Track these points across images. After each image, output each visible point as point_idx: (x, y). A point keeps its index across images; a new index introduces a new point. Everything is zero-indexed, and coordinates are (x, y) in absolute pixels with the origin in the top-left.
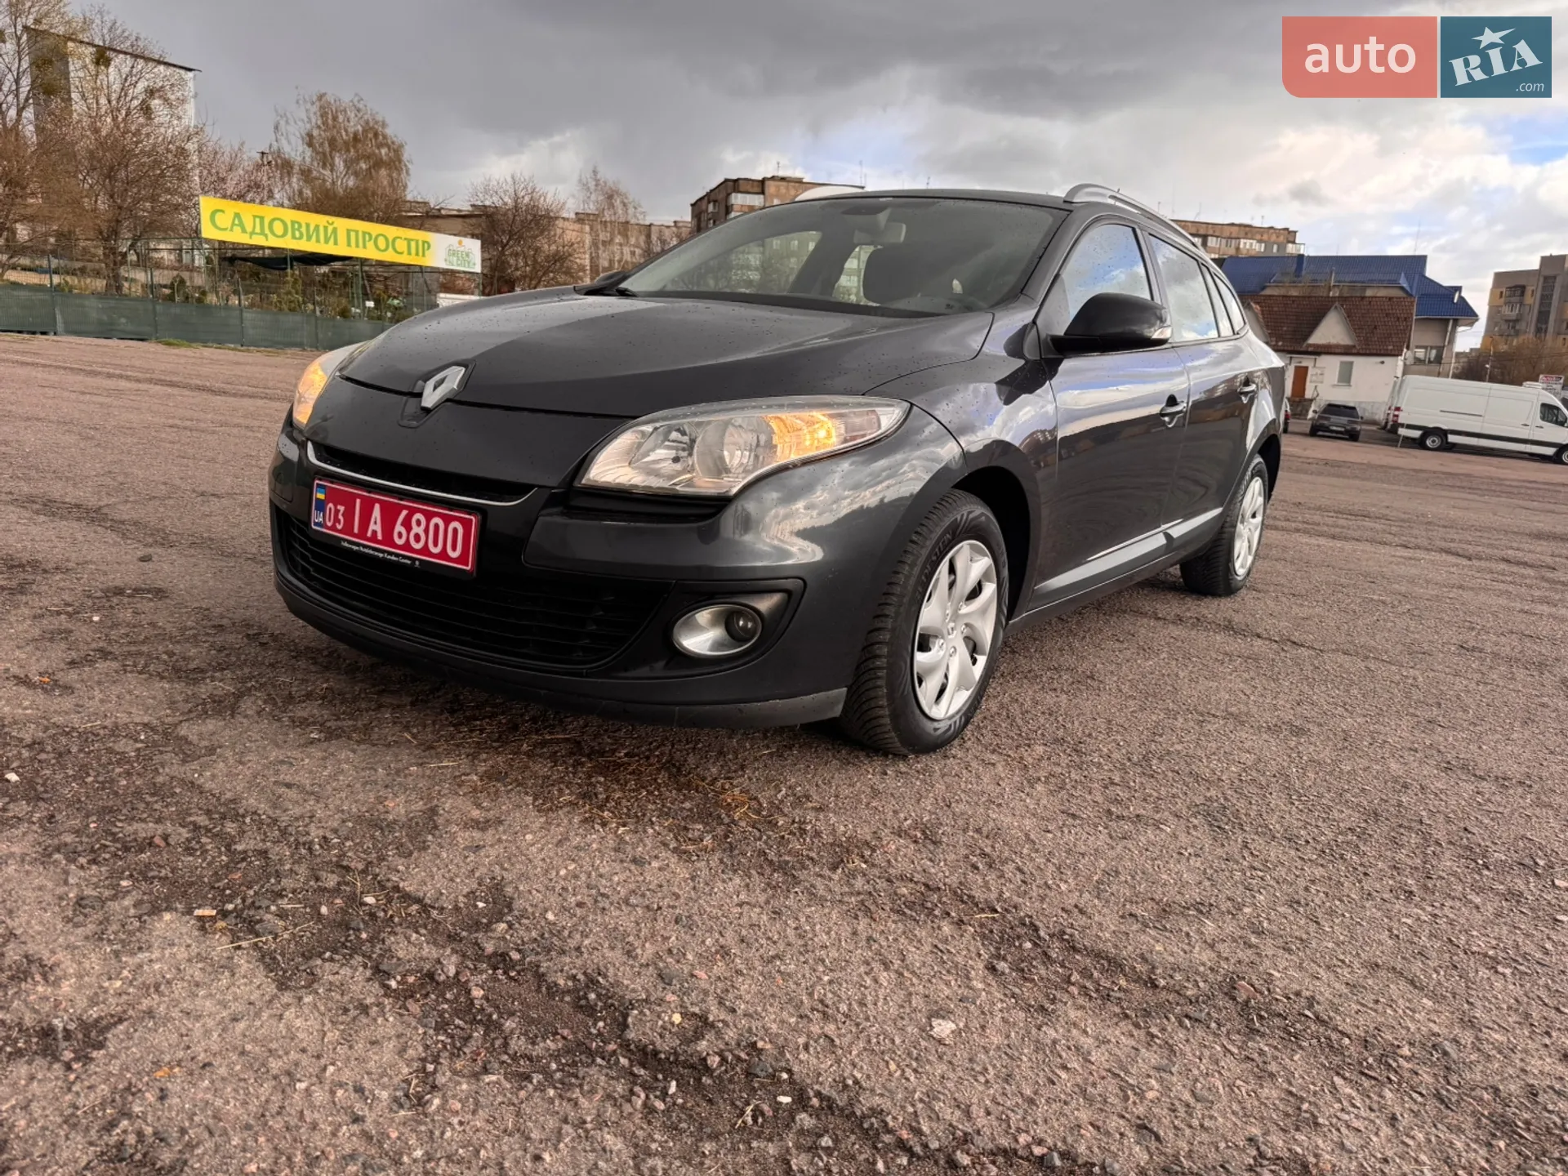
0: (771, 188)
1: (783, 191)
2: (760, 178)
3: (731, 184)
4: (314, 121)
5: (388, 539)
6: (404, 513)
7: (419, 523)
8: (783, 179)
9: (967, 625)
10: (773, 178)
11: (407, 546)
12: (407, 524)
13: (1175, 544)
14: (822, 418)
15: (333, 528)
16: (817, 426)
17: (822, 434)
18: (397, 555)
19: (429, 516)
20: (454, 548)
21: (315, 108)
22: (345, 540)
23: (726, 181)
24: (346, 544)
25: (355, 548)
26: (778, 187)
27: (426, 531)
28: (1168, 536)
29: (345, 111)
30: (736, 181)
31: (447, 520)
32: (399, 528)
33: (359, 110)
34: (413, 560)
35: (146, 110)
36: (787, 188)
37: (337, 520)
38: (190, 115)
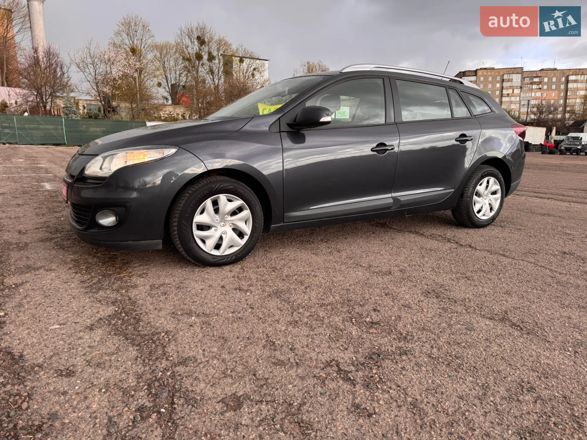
0: (480, 73)
1: (485, 73)
2: (475, 70)
3: (462, 73)
4: (305, 72)
8: (485, 69)
10: (481, 69)
21: (306, 67)
23: (460, 72)
26: (483, 72)
29: (315, 67)
30: (464, 72)
33: (320, 66)
35: (253, 75)
36: (487, 72)
38: (266, 75)
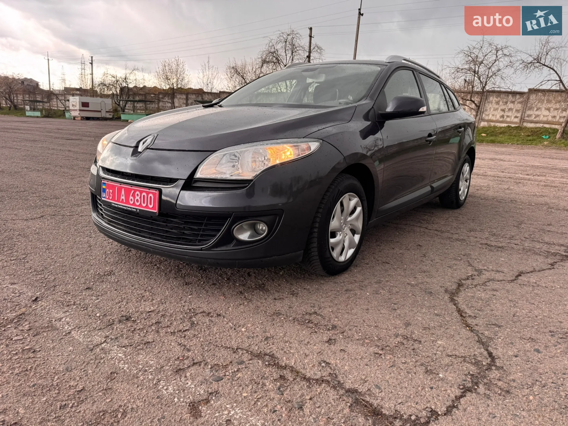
5: (127, 202)
6: (133, 191)
7: (138, 195)
9: (350, 224)
11: (134, 204)
12: (134, 195)
13: (435, 190)
14: (288, 148)
15: (109, 199)
16: (286, 150)
17: (288, 153)
18: (131, 208)
19: (141, 192)
20: (151, 204)
22: (113, 203)
24: (113, 205)
25: (116, 206)
27: (140, 198)
28: (432, 187)
31: (148, 193)
32: (131, 197)
34: (137, 209)
37: (109, 196)
